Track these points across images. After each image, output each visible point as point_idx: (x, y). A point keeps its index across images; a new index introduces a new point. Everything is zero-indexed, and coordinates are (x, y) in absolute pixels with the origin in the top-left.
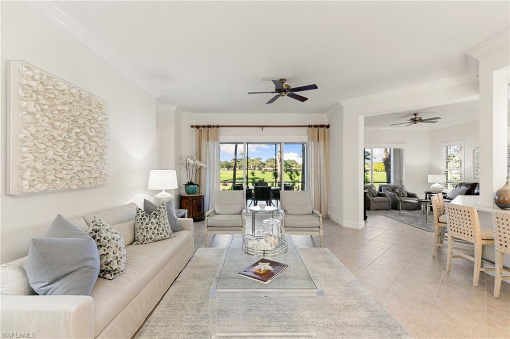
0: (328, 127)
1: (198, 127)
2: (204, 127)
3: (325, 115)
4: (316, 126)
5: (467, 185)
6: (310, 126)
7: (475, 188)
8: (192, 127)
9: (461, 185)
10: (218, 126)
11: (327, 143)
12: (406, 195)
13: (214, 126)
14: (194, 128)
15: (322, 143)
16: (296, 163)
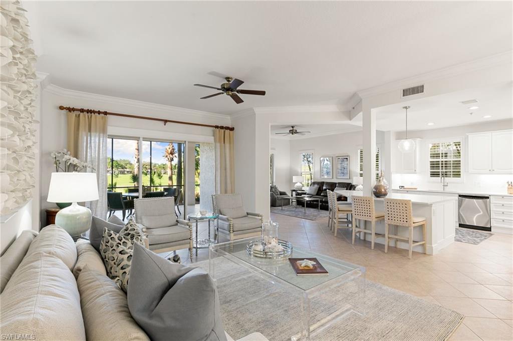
0: (232, 129)
1: (70, 110)
2: (82, 111)
3: (229, 118)
4: (222, 128)
5: (318, 183)
6: (217, 127)
7: (323, 186)
8: (61, 108)
9: (314, 183)
10: (106, 113)
11: (232, 145)
12: (279, 193)
13: (99, 113)
14: (64, 111)
15: (227, 145)
16: (131, 164)
